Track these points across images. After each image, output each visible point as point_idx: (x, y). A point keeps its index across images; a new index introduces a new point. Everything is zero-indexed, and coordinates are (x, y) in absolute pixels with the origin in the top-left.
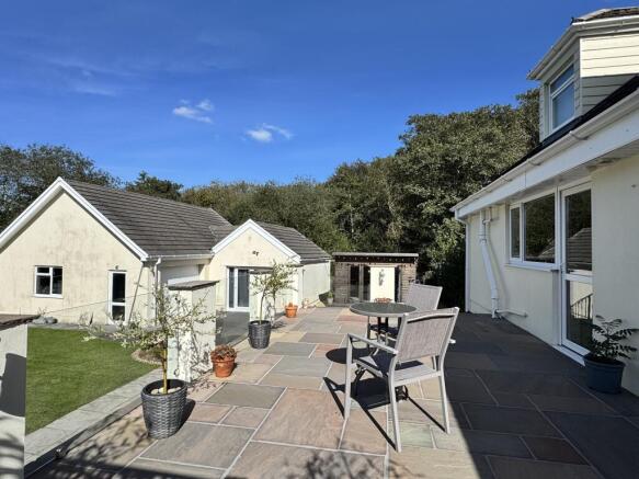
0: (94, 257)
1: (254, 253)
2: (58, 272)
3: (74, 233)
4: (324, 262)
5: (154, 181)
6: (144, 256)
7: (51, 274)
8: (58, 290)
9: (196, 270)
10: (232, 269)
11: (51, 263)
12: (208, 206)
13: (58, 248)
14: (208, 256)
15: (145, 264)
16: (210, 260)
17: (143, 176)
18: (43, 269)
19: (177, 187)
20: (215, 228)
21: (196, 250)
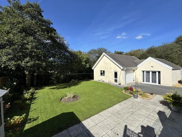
0: (110, 68)
1: (152, 67)
2: (104, 71)
3: (106, 63)
4: (179, 69)
5: (118, 52)
6: (122, 68)
7: (103, 72)
8: (104, 75)
9: (133, 71)
10: (143, 72)
11: (102, 70)
12: (132, 56)
13: (104, 67)
14: (136, 68)
15: (122, 70)
16: (136, 69)
17: (115, 51)
18: (101, 71)
19: (123, 52)
20: (136, 61)
21: (133, 66)
